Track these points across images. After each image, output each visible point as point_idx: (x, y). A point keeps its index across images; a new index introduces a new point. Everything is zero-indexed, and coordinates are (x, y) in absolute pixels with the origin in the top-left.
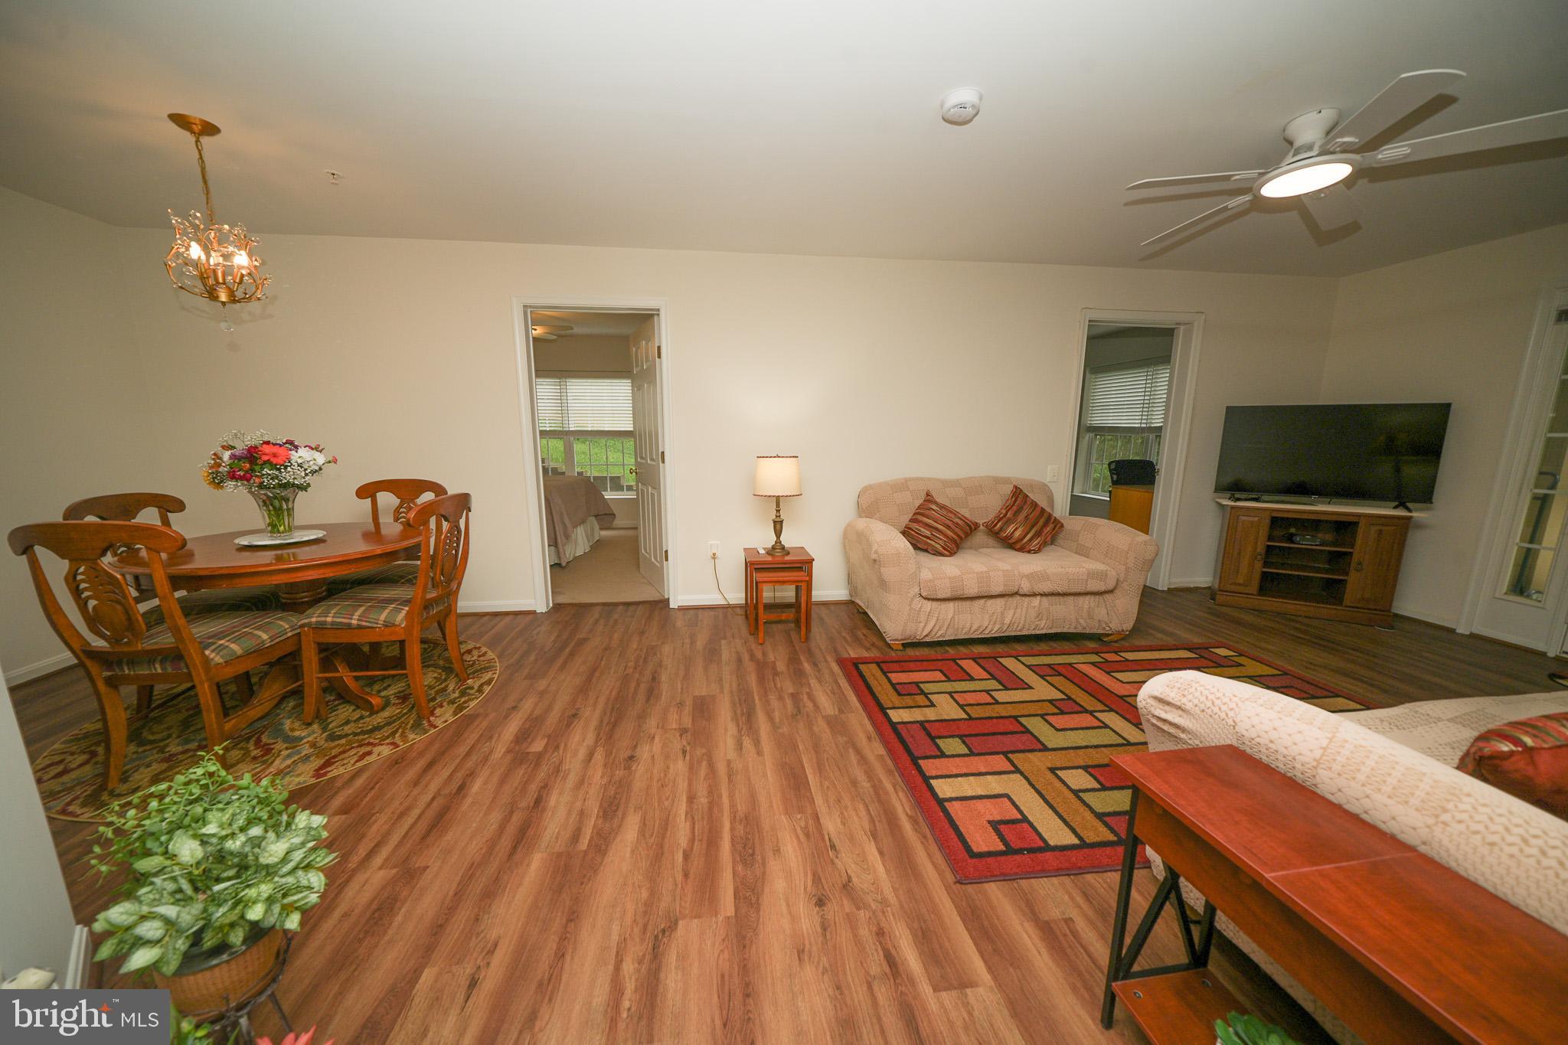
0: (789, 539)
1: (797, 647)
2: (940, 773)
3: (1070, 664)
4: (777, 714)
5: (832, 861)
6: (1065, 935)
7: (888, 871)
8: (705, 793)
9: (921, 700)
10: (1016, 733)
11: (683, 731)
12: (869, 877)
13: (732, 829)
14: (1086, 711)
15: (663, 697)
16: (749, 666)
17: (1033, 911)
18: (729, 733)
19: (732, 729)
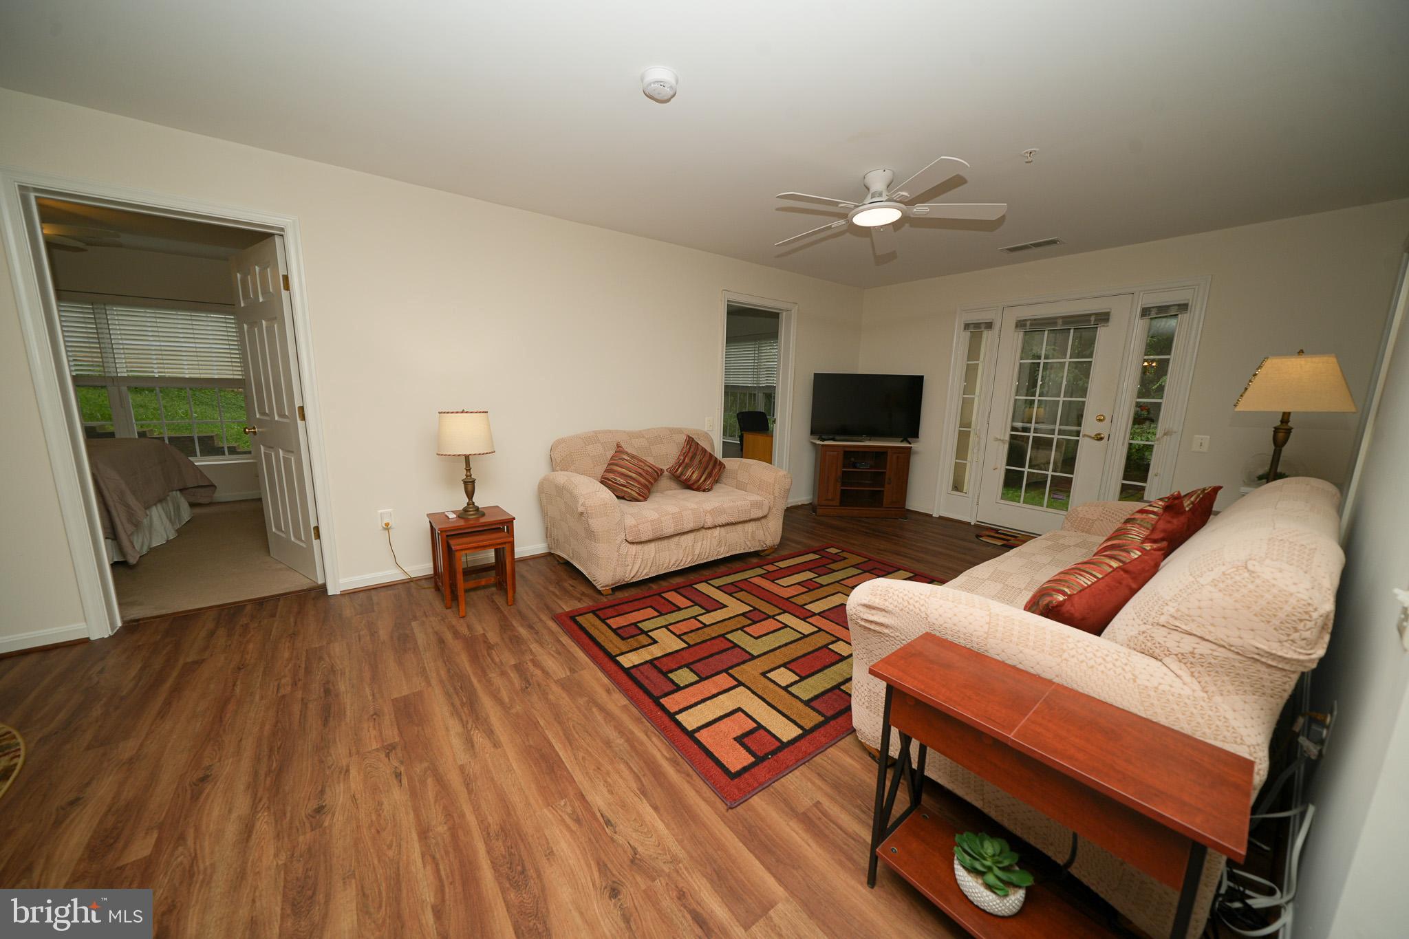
0: (481, 500)
1: (506, 613)
2: (681, 707)
3: (746, 579)
4: (505, 695)
5: (612, 839)
6: (820, 819)
7: (667, 826)
8: (441, 818)
9: (643, 639)
10: (728, 649)
11: (389, 749)
12: (653, 839)
13: (489, 852)
14: (769, 617)
15: (348, 713)
16: (456, 645)
17: (792, 809)
18: (452, 733)
19: (455, 727)
